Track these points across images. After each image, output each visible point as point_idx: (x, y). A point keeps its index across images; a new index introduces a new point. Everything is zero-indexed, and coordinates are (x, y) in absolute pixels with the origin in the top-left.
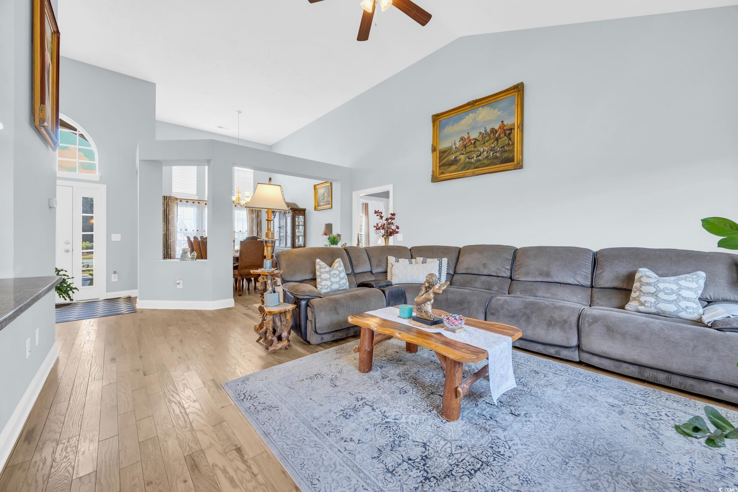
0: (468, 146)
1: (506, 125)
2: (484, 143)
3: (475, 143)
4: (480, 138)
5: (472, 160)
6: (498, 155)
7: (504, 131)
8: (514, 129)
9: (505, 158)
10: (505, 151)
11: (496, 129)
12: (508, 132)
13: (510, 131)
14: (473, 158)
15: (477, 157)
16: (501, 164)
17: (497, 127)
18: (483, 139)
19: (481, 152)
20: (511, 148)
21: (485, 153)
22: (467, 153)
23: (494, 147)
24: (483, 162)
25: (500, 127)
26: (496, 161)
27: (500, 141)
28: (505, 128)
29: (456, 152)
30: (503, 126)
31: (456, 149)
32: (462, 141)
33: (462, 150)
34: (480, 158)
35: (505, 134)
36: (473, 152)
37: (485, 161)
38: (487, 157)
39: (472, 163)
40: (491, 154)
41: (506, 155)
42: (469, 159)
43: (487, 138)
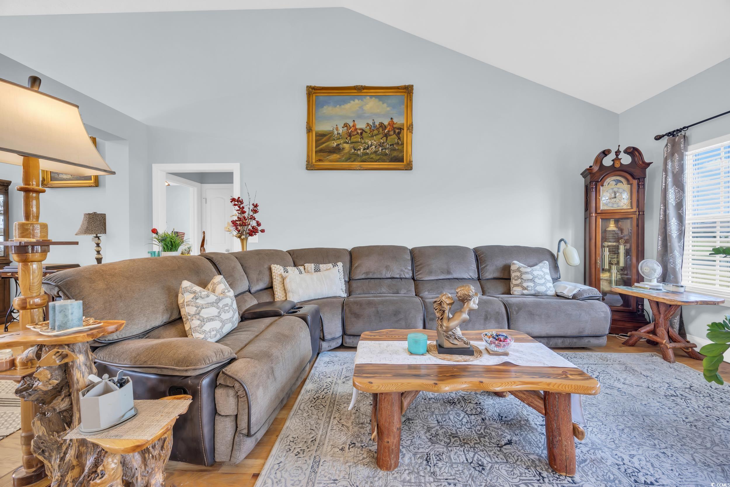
0: (354, 135)
1: (395, 122)
2: (372, 136)
3: (361, 133)
4: (367, 130)
5: (359, 152)
6: (387, 151)
7: (394, 129)
8: (403, 129)
9: (394, 156)
10: (395, 150)
11: (385, 124)
12: (397, 131)
13: (400, 131)
14: (360, 150)
15: (364, 149)
16: (390, 162)
17: (386, 123)
18: (371, 132)
19: (368, 145)
20: (400, 147)
21: (373, 147)
22: (352, 143)
23: (383, 143)
24: (372, 156)
25: (389, 124)
26: (385, 158)
27: (389, 138)
28: (395, 126)
29: (339, 139)
30: (392, 123)
31: (338, 135)
32: (346, 128)
33: (347, 138)
34: (368, 151)
35: (395, 132)
36: (359, 144)
37: (373, 156)
38: (375, 152)
39: (358, 155)
40: (380, 149)
41: (395, 154)
42: (355, 150)
43: (376, 132)
